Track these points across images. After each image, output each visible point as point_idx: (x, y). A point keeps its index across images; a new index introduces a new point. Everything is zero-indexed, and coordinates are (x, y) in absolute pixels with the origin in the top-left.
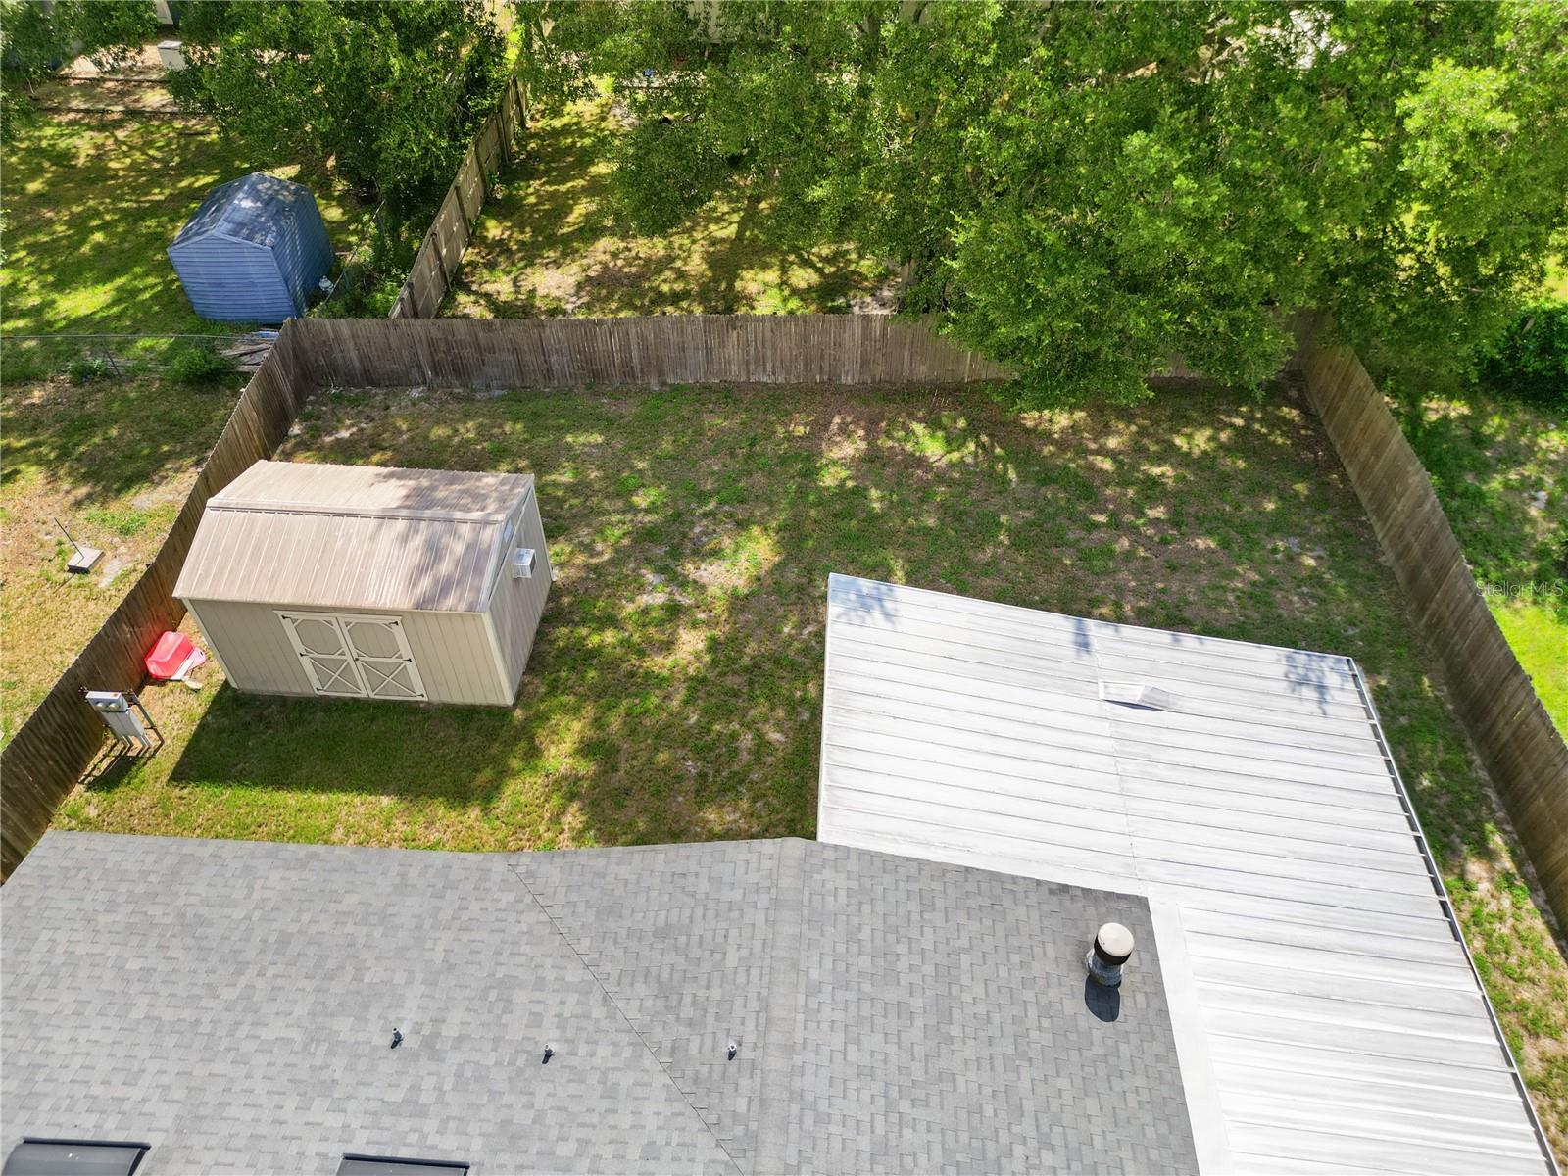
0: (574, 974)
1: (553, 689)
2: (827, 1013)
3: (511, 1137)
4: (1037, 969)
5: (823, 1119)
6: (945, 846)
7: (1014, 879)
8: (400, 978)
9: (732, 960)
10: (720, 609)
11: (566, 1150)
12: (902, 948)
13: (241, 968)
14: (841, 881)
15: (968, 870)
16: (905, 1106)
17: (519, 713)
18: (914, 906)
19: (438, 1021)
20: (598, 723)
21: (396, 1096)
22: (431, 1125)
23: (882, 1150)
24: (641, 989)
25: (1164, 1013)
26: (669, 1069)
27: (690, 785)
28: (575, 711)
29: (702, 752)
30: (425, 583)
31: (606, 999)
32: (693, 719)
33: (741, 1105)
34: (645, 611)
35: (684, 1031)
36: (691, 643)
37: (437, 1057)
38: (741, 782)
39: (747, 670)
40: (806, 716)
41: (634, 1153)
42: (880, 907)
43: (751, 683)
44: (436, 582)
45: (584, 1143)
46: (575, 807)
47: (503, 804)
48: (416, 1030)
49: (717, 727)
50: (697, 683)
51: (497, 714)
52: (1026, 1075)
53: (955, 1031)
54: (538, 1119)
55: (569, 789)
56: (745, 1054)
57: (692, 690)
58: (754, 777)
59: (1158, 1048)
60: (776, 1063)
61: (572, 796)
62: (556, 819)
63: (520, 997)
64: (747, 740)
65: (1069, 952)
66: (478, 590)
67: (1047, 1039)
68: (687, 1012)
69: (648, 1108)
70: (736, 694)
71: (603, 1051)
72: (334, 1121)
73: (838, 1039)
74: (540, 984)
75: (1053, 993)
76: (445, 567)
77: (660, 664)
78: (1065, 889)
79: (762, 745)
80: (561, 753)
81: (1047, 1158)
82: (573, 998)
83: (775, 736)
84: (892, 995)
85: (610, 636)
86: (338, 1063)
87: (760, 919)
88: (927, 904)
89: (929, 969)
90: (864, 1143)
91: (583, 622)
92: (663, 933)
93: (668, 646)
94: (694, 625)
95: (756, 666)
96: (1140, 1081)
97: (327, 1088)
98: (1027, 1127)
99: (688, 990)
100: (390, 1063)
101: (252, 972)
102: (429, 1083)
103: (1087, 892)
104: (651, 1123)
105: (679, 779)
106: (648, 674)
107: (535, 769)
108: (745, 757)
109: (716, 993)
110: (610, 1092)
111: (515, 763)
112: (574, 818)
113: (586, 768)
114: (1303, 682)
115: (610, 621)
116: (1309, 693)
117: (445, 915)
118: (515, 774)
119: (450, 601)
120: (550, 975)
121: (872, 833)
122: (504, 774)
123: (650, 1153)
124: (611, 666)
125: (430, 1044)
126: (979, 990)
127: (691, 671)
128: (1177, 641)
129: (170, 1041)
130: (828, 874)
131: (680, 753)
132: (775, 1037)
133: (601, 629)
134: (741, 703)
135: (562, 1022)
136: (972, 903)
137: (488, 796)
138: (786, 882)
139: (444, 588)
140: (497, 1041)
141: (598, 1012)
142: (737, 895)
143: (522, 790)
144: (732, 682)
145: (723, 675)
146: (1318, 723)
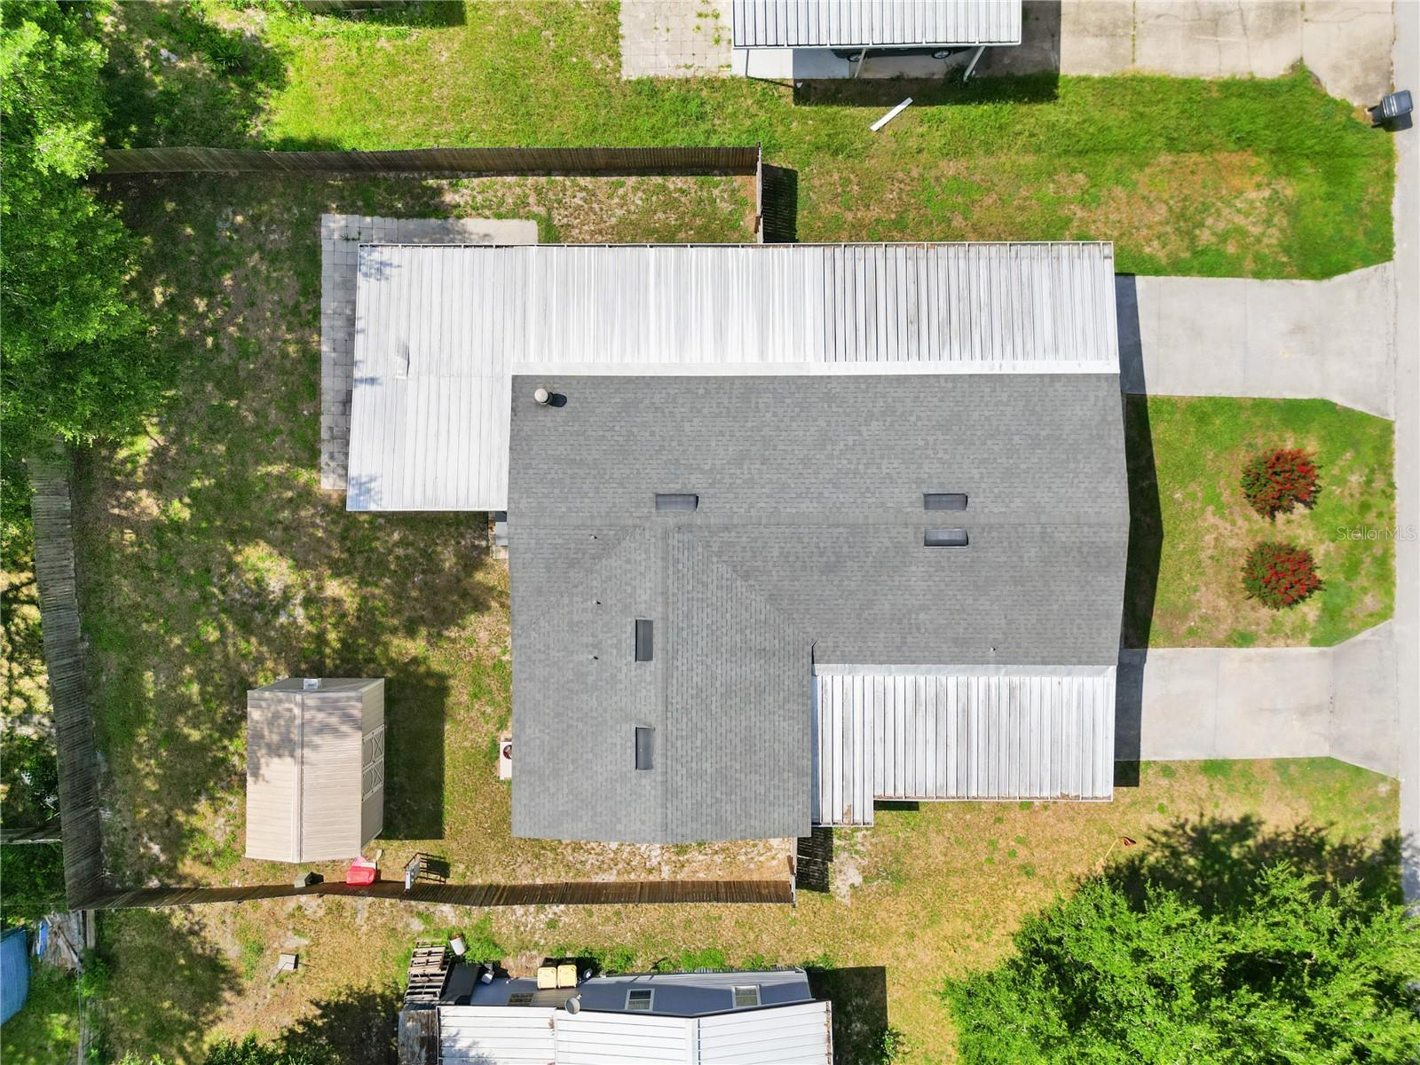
0: (566, 600)
1: (371, 659)
2: (578, 505)
3: (626, 608)
4: (550, 424)
5: (614, 505)
6: (500, 457)
7: (512, 430)
8: (571, 665)
9: (560, 541)
10: (308, 574)
11: (629, 589)
12: (549, 476)
13: (569, 726)
14: (524, 501)
15: (511, 449)
16: (607, 477)
17: (389, 675)
18: (531, 471)
19: (587, 646)
20: (394, 631)
21: (615, 651)
22: (624, 636)
23: (621, 484)
24: (571, 574)
25: (561, 377)
26: (600, 559)
27: (429, 577)
28: (386, 645)
29: (409, 574)
30: (345, 728)
31: (576, 586)
32: (388, 581)
33: (612, 533)
34: (311, 619)
35: (587, 556)
36: (334, 588)
37: (600, 642)
38: (425, 551)
39: (352, 555)
40: (381, 521)
41: (629, 567)
42: (533, 485)
43: (360, 552)
44: (343, 723)
45: (627, 584)
46: (446, 633)
47: (445, 669)
48: (591, 652)
49: (392, 567)
50: (363, 582)
51: (389, 686)
52: (590, 433)
53: (578, 458)
54: (619, 601)
55: (435, 639)
56: (595, 532)
57: (367, 584)
58: (422, 545)
59: (574, 382)
60: (598, 522)
61: (440, 635)
62: (453, 641)
63: (576, 618)
64: (400, 551)
65: (541, 412)
66: (349, 699)
67: (576, 424)
68: (580, 555)
69: (614, 564)
70: (369, 560)
71: (595, 583)
72: (624, 669)
73: (587, 500)
74: (570, 612)
75: (559, 419)
76: (334, 720)
77: (351, 604)
78: (513, 409)
79: (403, 542)
80: (414, 647)
81: (617, 428)
82: (575, 599)
83: (396, 536)
84: (568, 481)
85: (332, 636)
86: (605, 675)
87: (543, 532)
88: (527, 467)
89: (556, 466)
90: (620, 490)
91: (322, 655)
92: (548, 569)
93: (336, 601)
94: (320, 589)
95: (349, 550)
96: (587, 391)
97: (613, 676)
98: (608, 434)
99: (572, 556)
100: (604, 658)
101: (571, 722)
102: (609, 642)
103: (513, 400)
104: (619, 562)
105: (426, 584)
106: (359, 610)
107: (425, 658)
108: (410, 551)
109: (572, 546)
110: (609, 578)
111: (422, 669)
112: (453, 633)
113: (423, 631)
114: (379, 271)
115: (320, 638)
116: (387, 271)
117: (543, 657)
118: (429, 668)
119: (356, 713)
120: (566, 609)
121: (499, 488)
122: (430, 674)
123: (628, 562)
124: (353, 632)
125: (595, 646)
126: (562, 448)
127: (355, 586)
128: (363, 331)
129: (600, 739)
130: (521, 506)
131: (410, 585)
132: (589, 523)
133: (326, 643)
134: (374, 557)
135: (586, 600)
136: (526, 448)
137: (442, 677)
138: (527, 522)
139: (347, 718)
140: (593, 622)
141: (580, 588)
142: (533, 542)
143: (437, 662)
144: (360, 561)
145: (356, 568)
146: (405, 270)
